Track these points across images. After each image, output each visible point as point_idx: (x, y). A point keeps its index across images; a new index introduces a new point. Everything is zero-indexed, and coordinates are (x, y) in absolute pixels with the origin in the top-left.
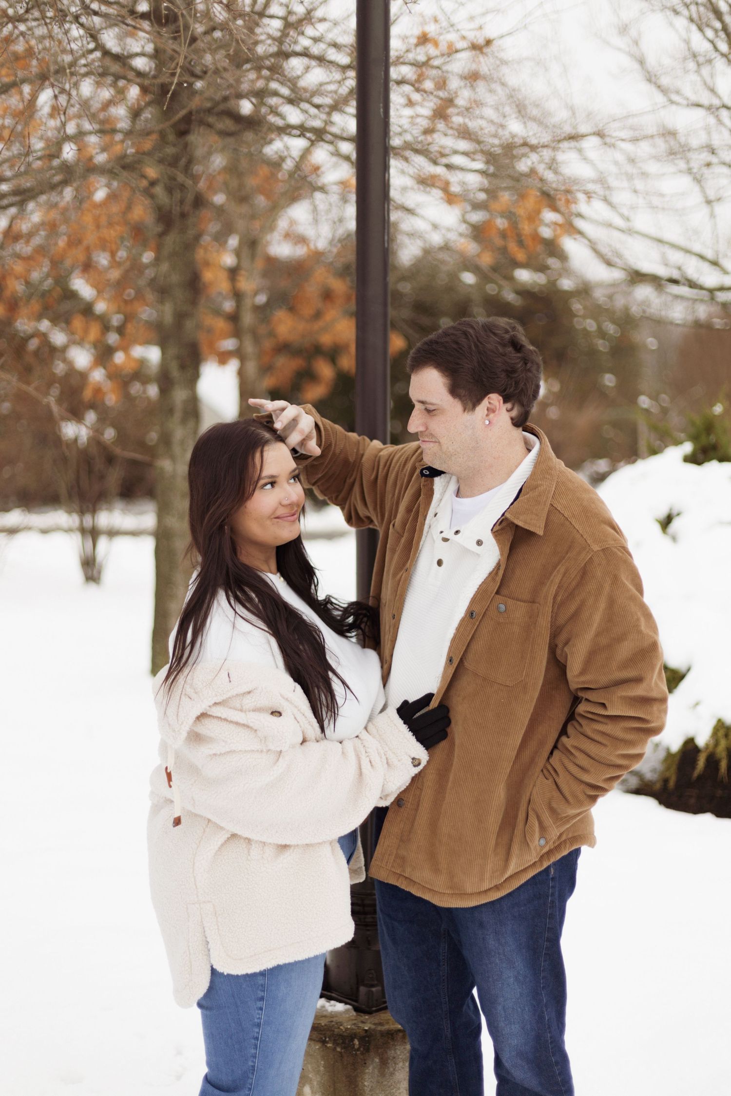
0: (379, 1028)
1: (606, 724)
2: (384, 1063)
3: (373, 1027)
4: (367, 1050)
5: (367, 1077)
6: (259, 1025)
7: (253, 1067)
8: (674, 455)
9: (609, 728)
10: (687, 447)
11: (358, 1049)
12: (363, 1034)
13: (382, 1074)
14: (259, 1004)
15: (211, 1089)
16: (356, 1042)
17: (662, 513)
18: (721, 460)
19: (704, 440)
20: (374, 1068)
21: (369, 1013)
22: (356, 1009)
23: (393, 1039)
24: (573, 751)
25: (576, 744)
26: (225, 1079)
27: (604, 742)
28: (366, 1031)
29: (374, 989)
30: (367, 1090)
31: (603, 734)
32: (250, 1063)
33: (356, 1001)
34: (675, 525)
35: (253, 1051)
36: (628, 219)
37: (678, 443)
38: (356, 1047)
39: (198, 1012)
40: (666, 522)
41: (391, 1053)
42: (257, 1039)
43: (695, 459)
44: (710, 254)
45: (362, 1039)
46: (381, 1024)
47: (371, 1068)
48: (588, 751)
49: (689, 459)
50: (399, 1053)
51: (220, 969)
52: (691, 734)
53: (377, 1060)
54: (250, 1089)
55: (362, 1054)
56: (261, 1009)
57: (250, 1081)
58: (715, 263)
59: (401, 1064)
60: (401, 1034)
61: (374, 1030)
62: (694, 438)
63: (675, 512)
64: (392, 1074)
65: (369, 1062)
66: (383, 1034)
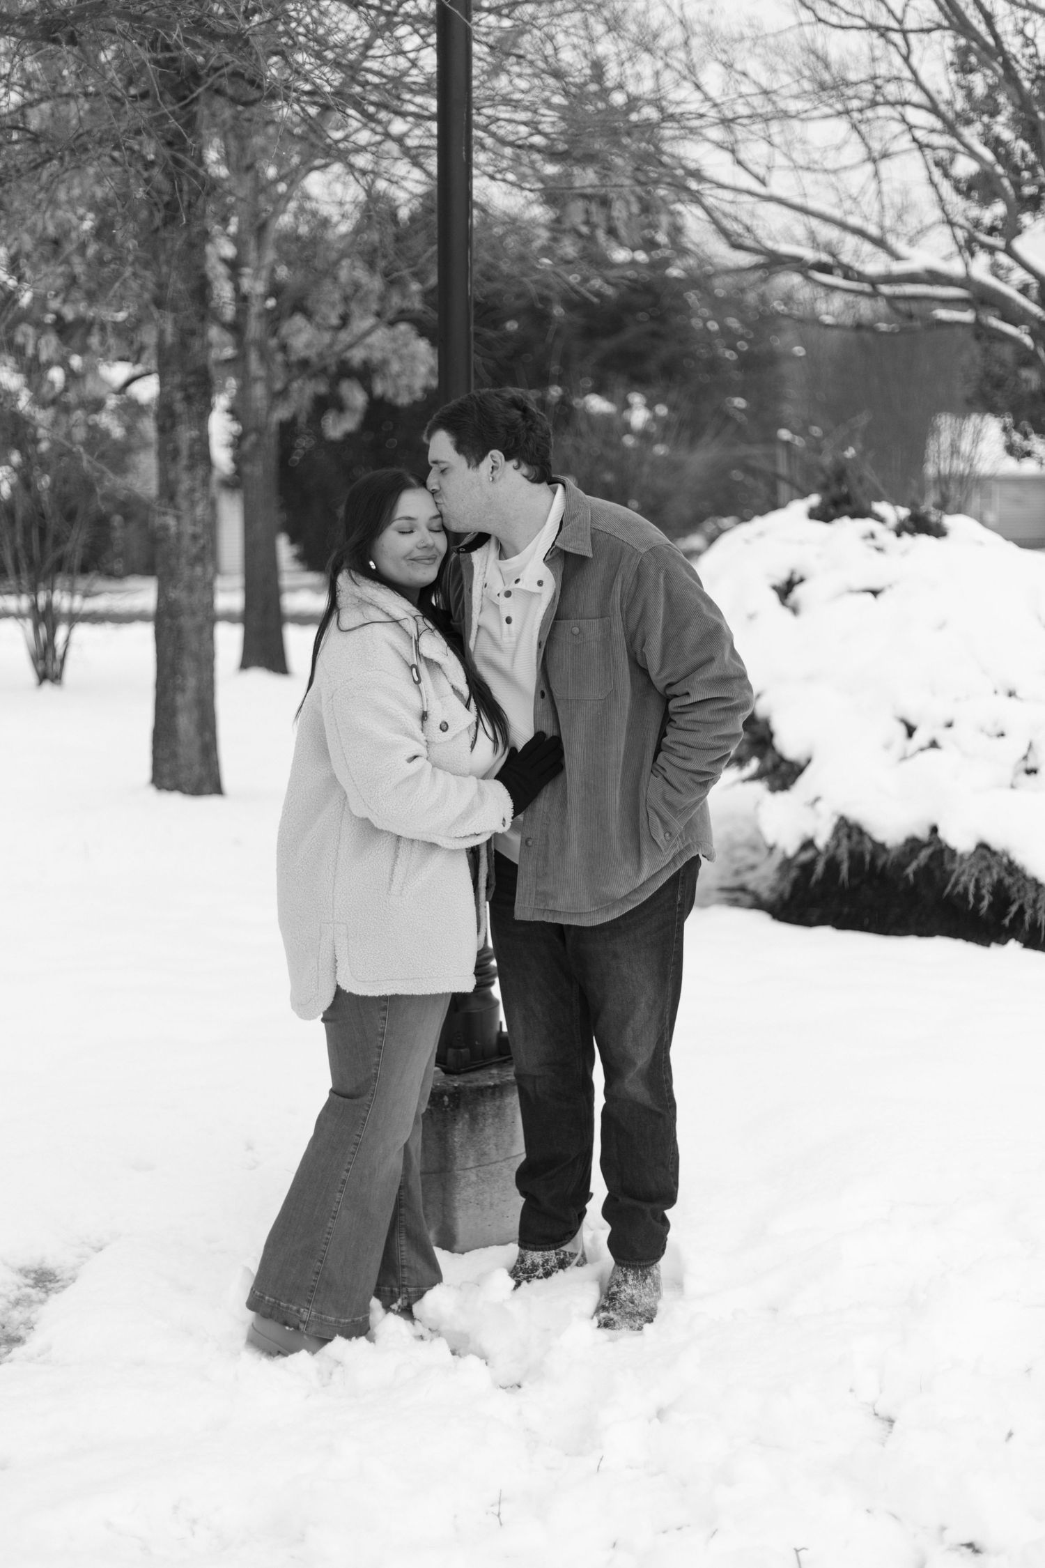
0: (469, 1085)
1: (694, 712)
2: (474, 1119)
3: (462, 1084)
4: (458, 1107)
5: (456, 1133)
6: (382, 1035)
7: (376, 1074)
8: (799, 508)
9: (697, 715)
10: (815, 500)
11: (448, 1106)
12: (452, 1090)
13: (472, 1130)
14: (382, 1014)
15: (336, 1096)
16: (446, 1099)
17: (781, 577)
18: (854, 516)
19: (834, 490)
20: (464, 1124)
21: (458, 1073)
22: (445, 1071)
23: (482, 1095)
24: (672, 745)
25: (673, 739)
26: (349, 1088)
27: (697, 728)
28: (456, 1088)
29: (462, 1050)
30: (457, 1145)
31: (695, 721)
32: (374, 1071)
33: (445, 1064)
34: (799, 592)
35: (376, 1059)
36: (763, 182)
37: (804, 495)
38: (446, 1104)
39: (323, 1025)
40: (785, 590)
41: (481, 1109)
42: (381, 1047)
43: (821, 515)
44: (873, 230)
45: (451, 1096)
46: (470, 1082)
47: (460, 1124)
48: (685, 741)
49: (815, 514)
50: (488, 1109)
51: (343, 986)
52: (810, 834)
53: (467, 1116)
54: (372, 1095)
55: (452, 1110)
56: (384, 1019)
57: (372, 1088)
58: (880, 243)
59: (490, 1120)
60: (490, 1091)
61: (464, 1087)
62: (823, 489)
63: (796, 578)
64: (482, 1130)
65: (459, 1118)
66: (472, 1090)
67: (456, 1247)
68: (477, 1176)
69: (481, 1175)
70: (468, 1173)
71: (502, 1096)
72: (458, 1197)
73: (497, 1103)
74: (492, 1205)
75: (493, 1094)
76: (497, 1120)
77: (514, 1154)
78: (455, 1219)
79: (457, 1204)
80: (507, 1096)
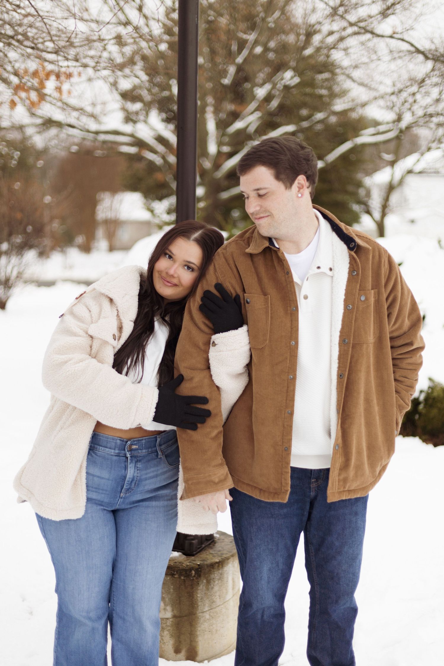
2: (208, 582)
4: (200, 576)
5: (199, 591)
11: (194, 576)
12: (197, 567)
13: (208, 589)
16: (193, 572)
20: (203, 586)
21: (193, 555)
22: (185, 554)
23: (213, 568)
28: (199, 565)
30: (199, 599)
33: (183, 550)
38: (193, 575)
41: (212, 576)
45: (196, 570)
47: (201, 586)
50: (216, 575)
53: (205, 581)
55: (197, 578)
59: (217, 582)
60: (217, 565)
61: (203, 564)
64: (212, 588)
65: (200, 583)
66: (208, 566)
67: (198, 658)
68: (210, 615)
69: (211, 614)
70: (205, 614)
71: (222, 567)
72: (199, 629)
73: (220, 571)
74: (216, 631)
75: (218, 566)
76: (220, 581)
77: (227, 599)
78: (197, 642)
79: (198, 633)
80: (225, 566)
